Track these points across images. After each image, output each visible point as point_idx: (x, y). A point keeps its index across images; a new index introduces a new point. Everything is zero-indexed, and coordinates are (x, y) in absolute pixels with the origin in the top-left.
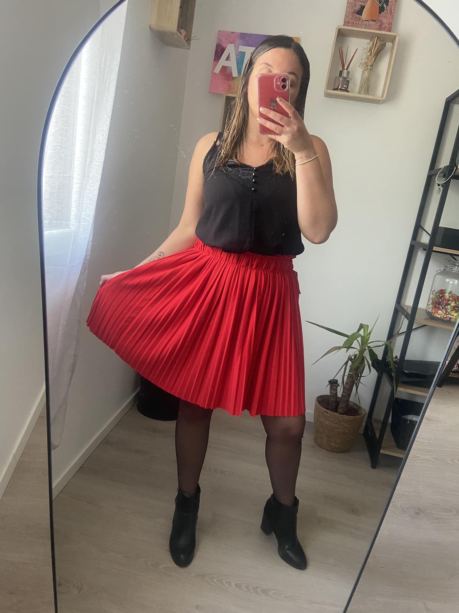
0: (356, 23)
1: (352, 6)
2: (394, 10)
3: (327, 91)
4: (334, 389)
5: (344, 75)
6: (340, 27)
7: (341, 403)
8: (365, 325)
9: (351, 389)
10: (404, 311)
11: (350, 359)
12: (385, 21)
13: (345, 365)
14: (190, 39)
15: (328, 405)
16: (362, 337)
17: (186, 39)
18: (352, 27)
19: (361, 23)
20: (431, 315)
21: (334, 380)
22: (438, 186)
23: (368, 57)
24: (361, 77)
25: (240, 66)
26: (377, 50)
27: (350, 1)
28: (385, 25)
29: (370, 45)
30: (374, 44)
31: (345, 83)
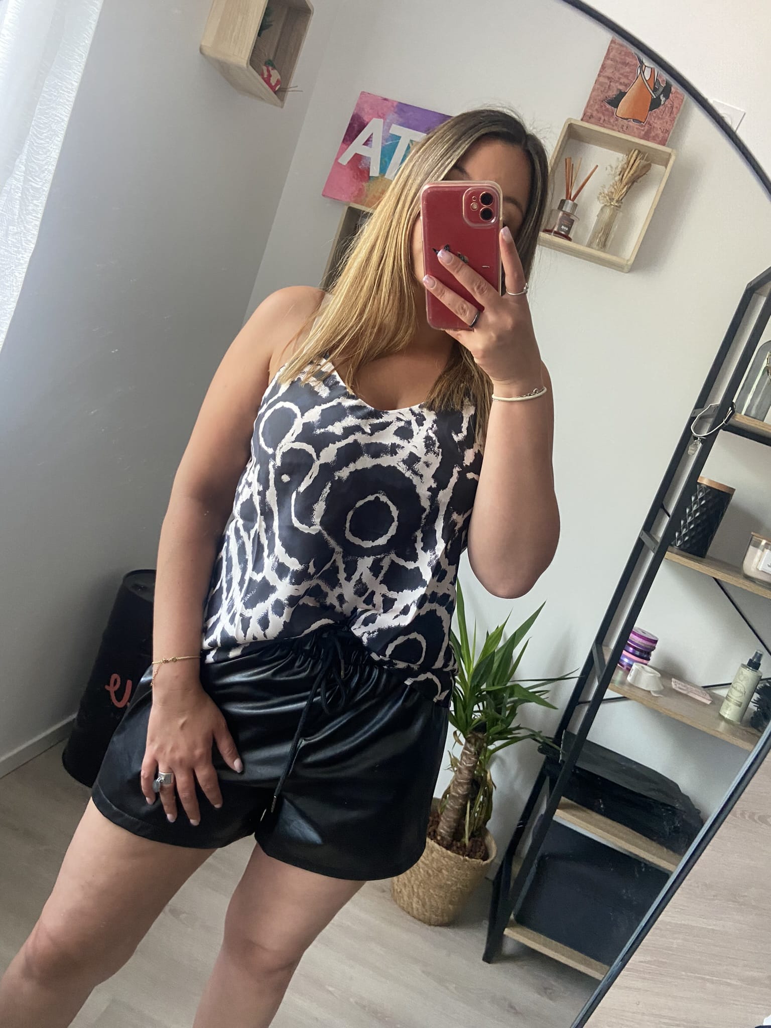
0: (604, 120)
1: (603, 88)
2: (677, 108)
5: (566, 210)
6: (574, 122)
12: (657, 124)
14: (286, 89)
18: (596, 125)
19: (614, 122)
23: (617, 184)
24: (596, 218)
25: (386, 159)
26: (632, 175)
27: (602, 79)
28: (656, 132)
29: (623, 163)
30: (629, 162)
31: (566, 222)
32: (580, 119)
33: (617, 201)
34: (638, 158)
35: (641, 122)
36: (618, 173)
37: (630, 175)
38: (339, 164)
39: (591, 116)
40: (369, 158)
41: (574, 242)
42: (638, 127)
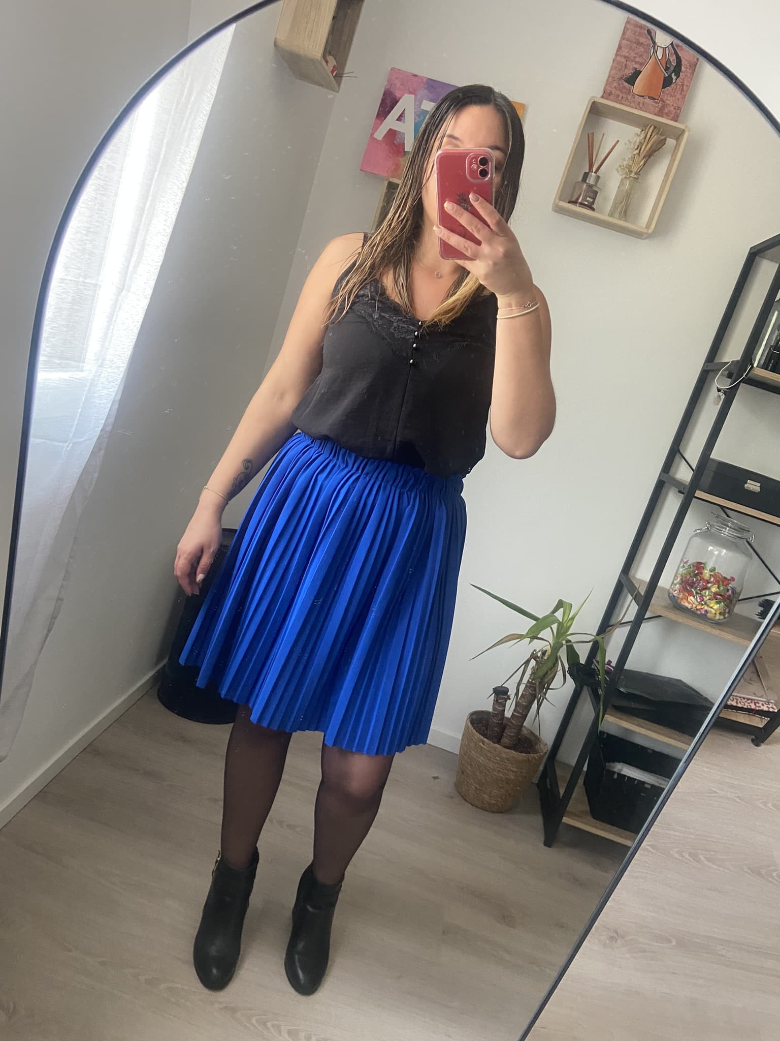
0: (622, 97)
1: (620, 67)
2: (687, 86)
3: (559, 202)
4: (500, 703)
5: (589, 181)
6: (596, 100)
7: (508, 727)
8: (566, 603)
9: (529, 708)
10: (633, 589)
11: (533, 656)
12: (670, 101)
13: (524, 666)
14: (342, 74)
15: (487, 729)
16: (560, 625)
17: (334, 74)
18: (616, 102)
19: (631, 99)
20: (677, 602)
21: (503, 689)
22: (717, 391)
23: (634, 158)
24: (617, 189)
26: (649, 149)
27: (618, 58)
28: (669, 109)
29: (641, 138)
30: (646, 136)
31: (590, 194)
32: (600, 97)
33: (636, 173)
34: (653, 135)
35: (655, 99)
36: (636, 147)
38: (375, 139)
39: (610, 94)
40: (403, 133)
41: (598, 212)
42: (652, 104)
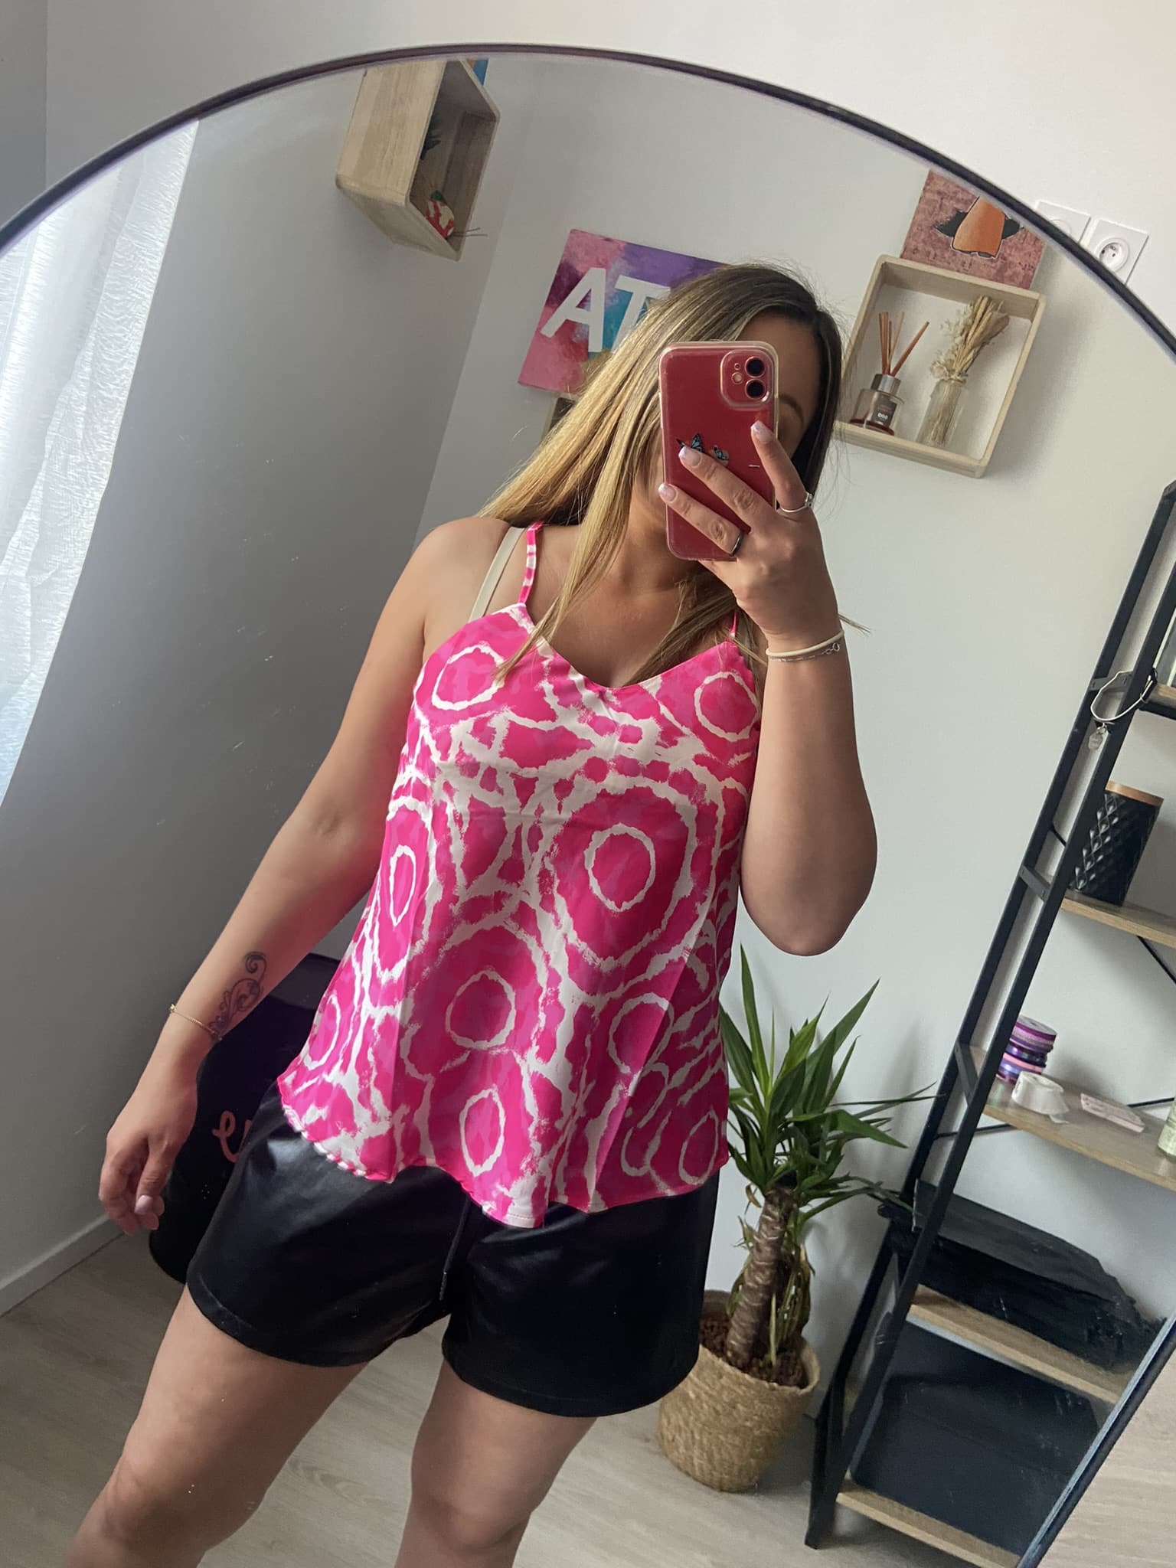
0: (936, 255)
1: (931, 209)
5: (883, 389)
6: (888, 261)
12: (1015, 257)
14: (462, 233)
18: (924, 263)
19: (949, 257)
23: (959, 348)
24: (929, 399)
25: (612, 327)
26: (982, 333)
27: (929, 195)
28: (1014, 270)
29: (966, 317)
30: (976, 314)
31: (883, 407)
32: (898, 256)
33: (960, 374)
34: (989, 309)
35: (991, 255)
36: (959, 332)
37: (976, 334)
38: (544, 337)
39: (916, 250)
40: (587, 326)
41: (899, 437)
42: (986, 262)
